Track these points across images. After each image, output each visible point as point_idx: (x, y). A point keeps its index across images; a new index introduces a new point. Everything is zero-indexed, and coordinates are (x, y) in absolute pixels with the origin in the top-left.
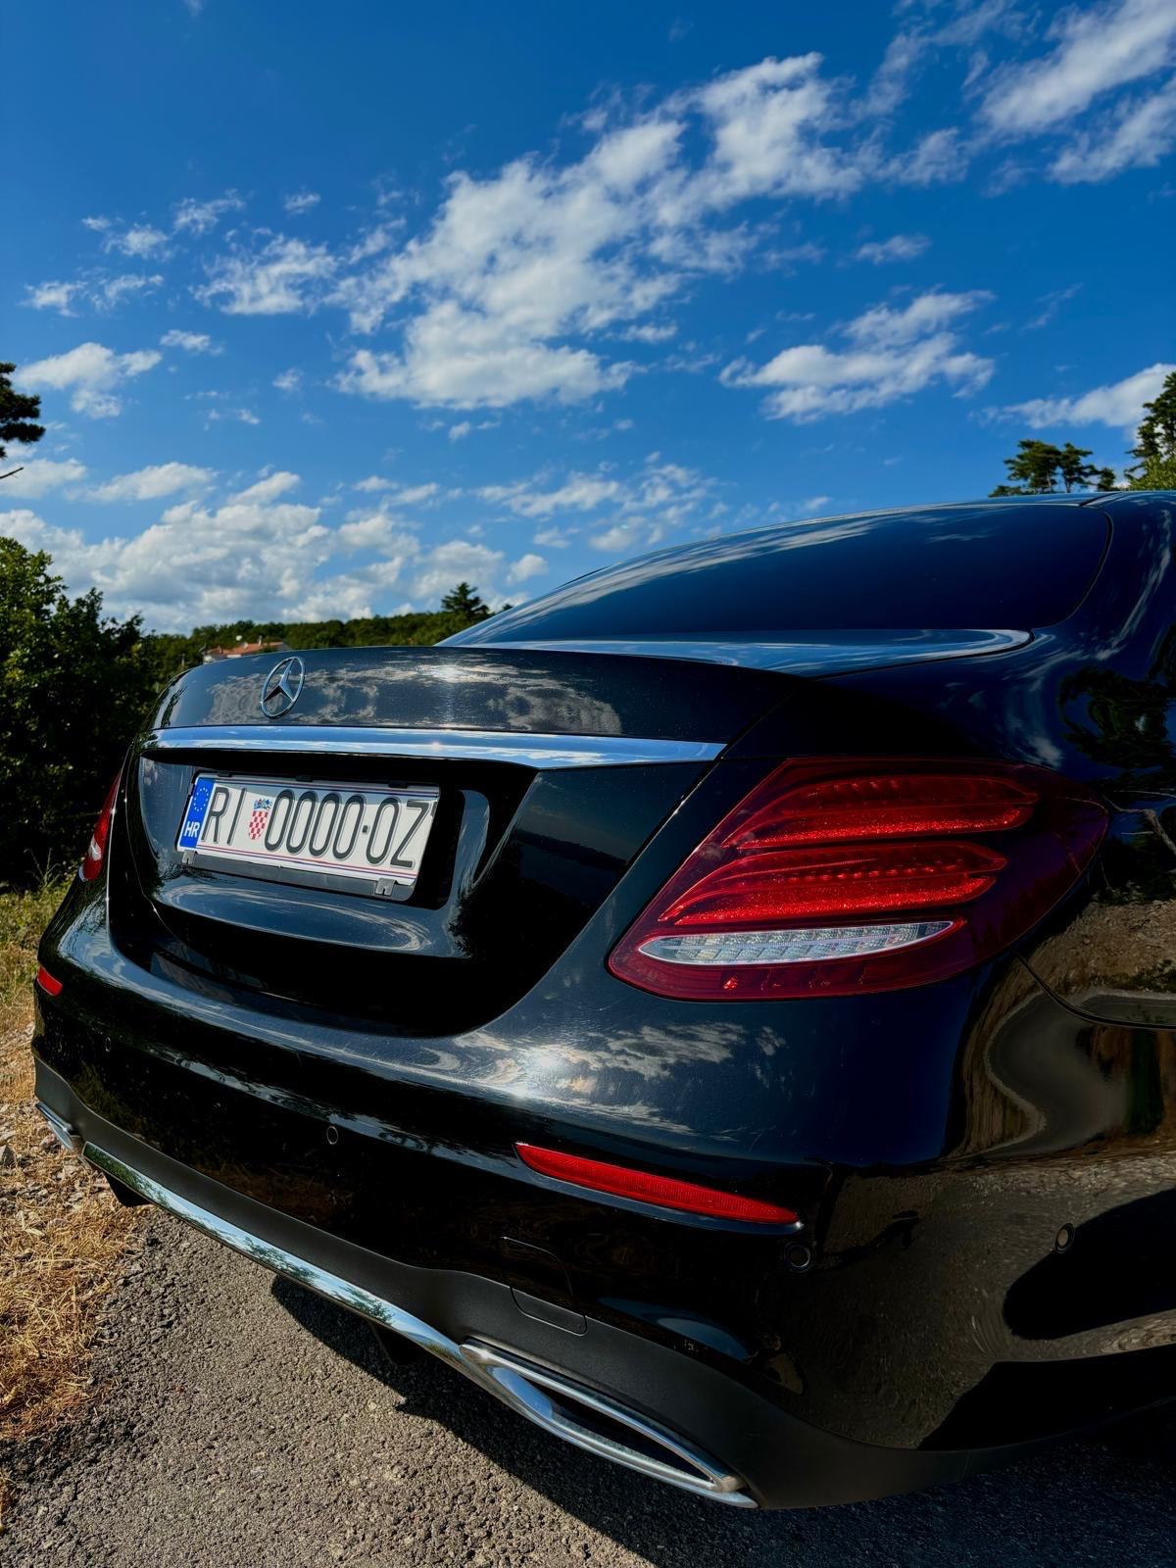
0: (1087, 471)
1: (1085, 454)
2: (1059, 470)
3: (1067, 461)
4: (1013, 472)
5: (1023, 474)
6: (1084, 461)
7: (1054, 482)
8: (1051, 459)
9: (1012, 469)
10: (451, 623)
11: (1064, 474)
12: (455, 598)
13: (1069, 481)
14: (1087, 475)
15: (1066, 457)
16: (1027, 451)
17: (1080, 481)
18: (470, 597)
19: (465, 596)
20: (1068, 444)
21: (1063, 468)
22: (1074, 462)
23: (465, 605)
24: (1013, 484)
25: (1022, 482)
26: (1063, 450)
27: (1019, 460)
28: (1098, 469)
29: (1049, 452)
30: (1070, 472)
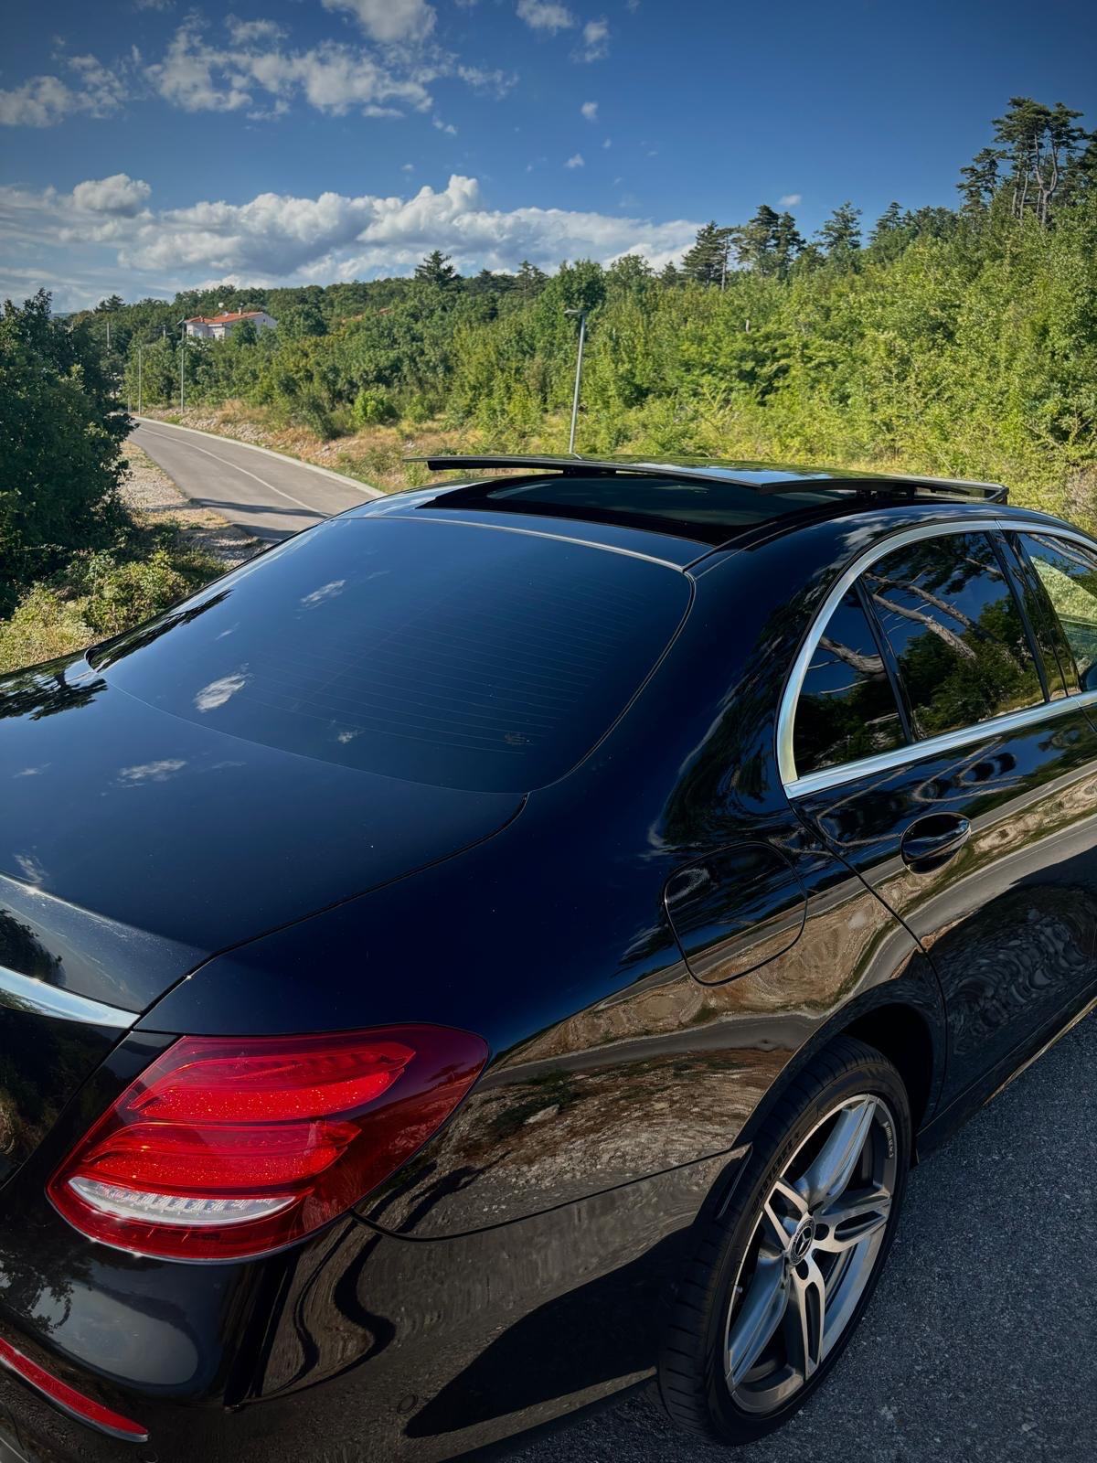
0: (1076, 134)
1: (1075, 116)
2: (1047, 133)
3: (1056, 123)
4: (1000, 134)
5: (1010, 136)
6: (1073, 124)
7: (1041, 146)
8: (1040, 120)
9: (999, 130)
10: (424, 295)
11: (1053, 136)
12: (429, 268)
13: (1056, 145)
14: (1075, 139)
15: (1056, 119)
16: (1017, 110)
17: (1068, 146)
18: (444, 266)
19: (438, 265)
20: (1059, 105)
21: (1052, 130)
22: (1064, 125)
23: (439, 276)
24: (999, 147)
25: (1009, 145)
26: (1053, 110)
27: (1007, 120)
28: (1088, 133)
29: (1039, 113)
30: (1058, 135)
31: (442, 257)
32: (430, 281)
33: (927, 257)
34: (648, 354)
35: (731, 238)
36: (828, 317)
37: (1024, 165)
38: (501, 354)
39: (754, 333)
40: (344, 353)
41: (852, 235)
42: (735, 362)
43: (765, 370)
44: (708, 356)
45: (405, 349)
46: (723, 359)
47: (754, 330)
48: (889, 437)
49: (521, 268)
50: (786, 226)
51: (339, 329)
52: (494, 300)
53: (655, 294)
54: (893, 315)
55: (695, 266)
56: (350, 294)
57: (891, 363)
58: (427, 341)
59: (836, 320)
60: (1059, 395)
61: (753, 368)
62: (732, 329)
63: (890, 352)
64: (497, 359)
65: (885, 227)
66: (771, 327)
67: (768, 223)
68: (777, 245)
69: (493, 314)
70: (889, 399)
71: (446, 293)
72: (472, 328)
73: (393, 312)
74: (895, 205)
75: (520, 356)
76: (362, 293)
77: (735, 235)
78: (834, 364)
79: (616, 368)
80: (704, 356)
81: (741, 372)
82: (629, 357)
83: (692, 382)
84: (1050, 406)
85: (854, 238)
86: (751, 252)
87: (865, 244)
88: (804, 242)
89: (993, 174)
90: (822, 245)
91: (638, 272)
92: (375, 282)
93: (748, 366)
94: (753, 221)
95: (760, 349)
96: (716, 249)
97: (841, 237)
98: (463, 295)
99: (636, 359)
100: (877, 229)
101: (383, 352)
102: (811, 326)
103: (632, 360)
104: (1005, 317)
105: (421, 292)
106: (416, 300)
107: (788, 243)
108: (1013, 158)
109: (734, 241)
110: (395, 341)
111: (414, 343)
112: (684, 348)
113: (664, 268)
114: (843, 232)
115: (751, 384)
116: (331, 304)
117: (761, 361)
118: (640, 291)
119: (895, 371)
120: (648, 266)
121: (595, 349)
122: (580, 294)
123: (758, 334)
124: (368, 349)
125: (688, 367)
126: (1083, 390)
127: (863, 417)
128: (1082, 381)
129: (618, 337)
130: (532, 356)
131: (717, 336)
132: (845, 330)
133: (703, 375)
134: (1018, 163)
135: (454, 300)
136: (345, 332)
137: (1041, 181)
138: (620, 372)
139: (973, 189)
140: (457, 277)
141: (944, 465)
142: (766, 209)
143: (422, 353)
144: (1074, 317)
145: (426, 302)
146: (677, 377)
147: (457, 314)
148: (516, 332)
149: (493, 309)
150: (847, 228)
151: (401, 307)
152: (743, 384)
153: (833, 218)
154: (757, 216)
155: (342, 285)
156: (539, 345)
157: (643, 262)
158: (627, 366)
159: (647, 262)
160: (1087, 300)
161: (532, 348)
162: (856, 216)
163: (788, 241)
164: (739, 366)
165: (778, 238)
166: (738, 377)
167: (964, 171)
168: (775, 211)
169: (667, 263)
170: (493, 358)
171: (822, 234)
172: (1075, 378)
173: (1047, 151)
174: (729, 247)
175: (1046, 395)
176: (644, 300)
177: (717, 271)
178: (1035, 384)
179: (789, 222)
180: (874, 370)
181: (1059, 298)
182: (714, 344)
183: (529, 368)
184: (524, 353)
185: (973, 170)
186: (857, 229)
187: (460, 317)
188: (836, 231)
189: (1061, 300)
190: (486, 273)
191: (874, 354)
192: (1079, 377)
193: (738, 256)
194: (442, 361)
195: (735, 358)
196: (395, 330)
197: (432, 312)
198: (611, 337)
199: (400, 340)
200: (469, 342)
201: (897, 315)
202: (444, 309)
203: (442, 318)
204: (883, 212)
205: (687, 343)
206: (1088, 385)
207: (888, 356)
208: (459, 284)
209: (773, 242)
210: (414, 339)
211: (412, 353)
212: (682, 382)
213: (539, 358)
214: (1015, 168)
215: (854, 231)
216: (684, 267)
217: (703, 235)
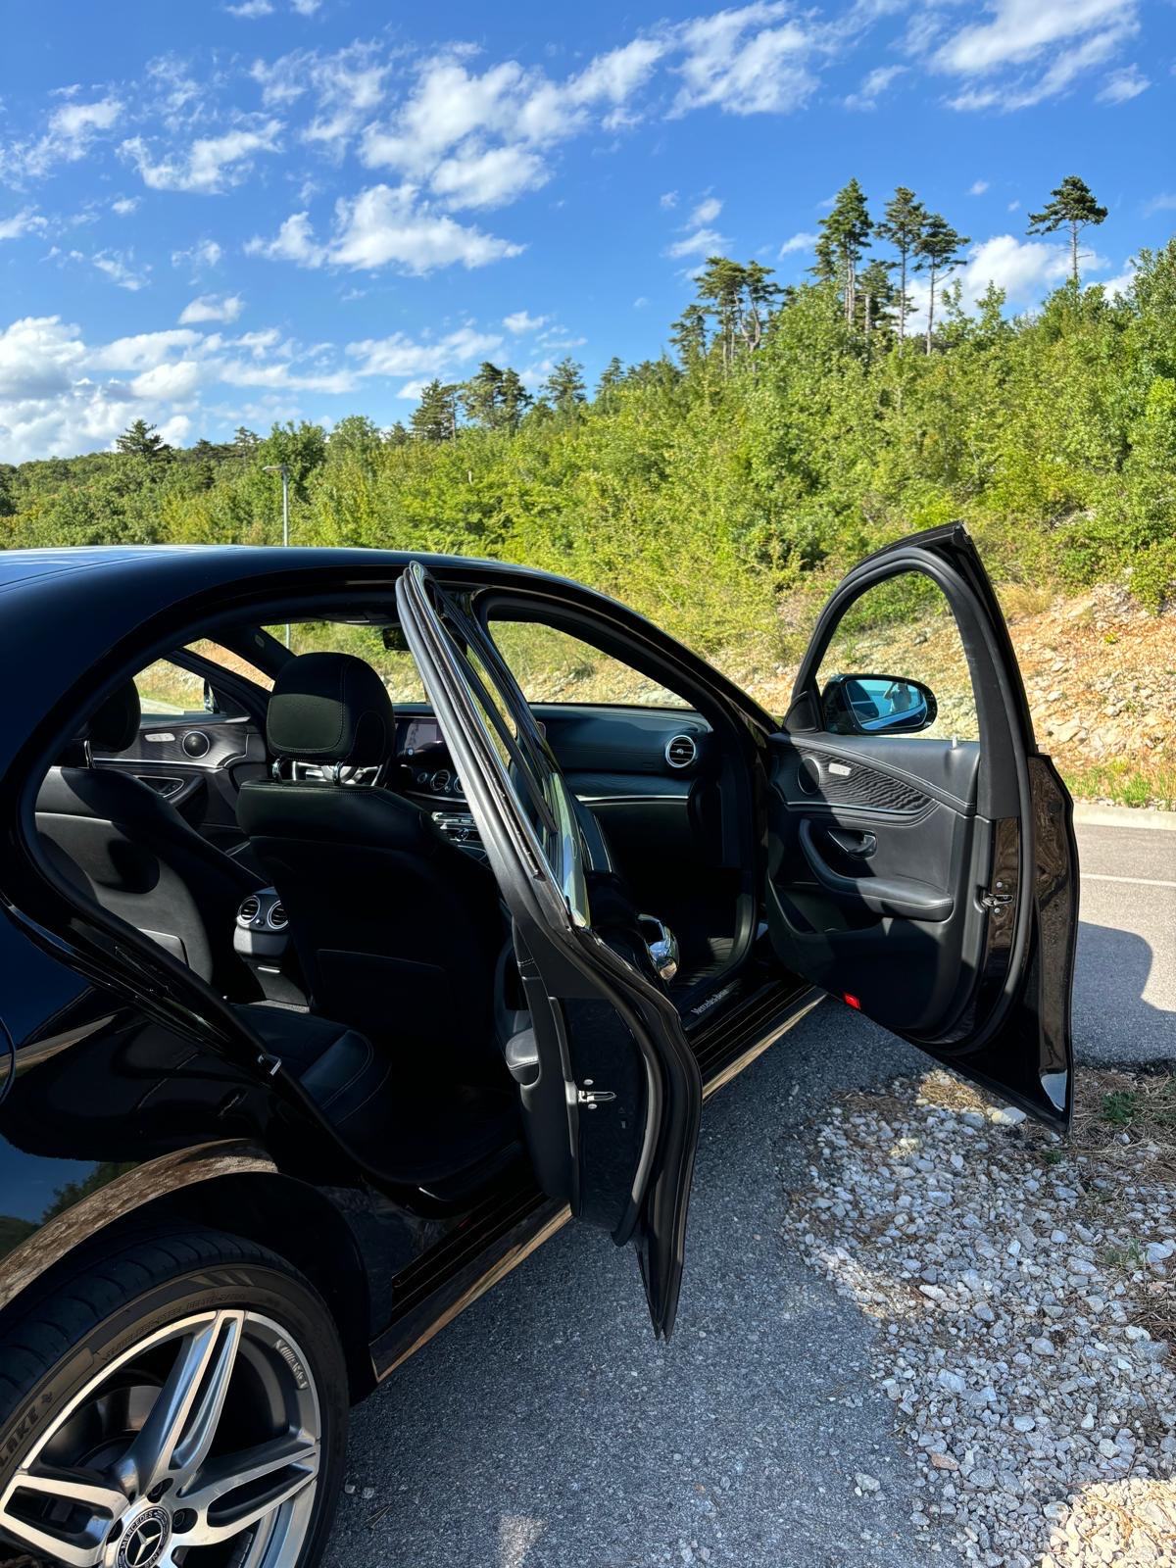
0: (771, 289)
1: (768, 272)
2: (745, 288)
3: (751, 279)
4: (702, 290)
5: (711, 292)
6: (767, 279)
7: (741, 301)
8: (737, 277)
9: (702, 287)
10: (129, 468)
11: (750, 292)
12: (132, 438)
13: (755, 300)
14: (771, 293)
15: (751, 275)
16: (714, 268)
17: (766, 300)
18: (149, 436)
19: (143, 435)
20: (753, 263)
21: (749, 286)
22: (759, 280)
23: (144, 445)
24: (703, 303)
25: (712, 301)
26: (748, 267)
27: (707, 278)
28: (782, 288)
29: (736, 270)
30: (756, 290)
31: (147, 427)
32: (134, 452)
33: (632, 400)
34: (373, 512)
35: (456, 395)
36: (547, 463)
37: (729, 320)
38: (216, 524)
39: (477, 484)
40: (33, 532)
41: (575, 388)
42: (461, 515)
43: (493, 521)
44: (432, 510)
45: (105, 524)
46: (448, 512)
47: (476, 480)
48: (611, 575)
49: (238, 435)
50: (511, 381)
51: (31, 508)
52: (210, 470)
53: (380, 454)
54: (607, 458)
55: (425, 424)
56: (49, 472)
57: (606, 503)
58: (129, 514)
59: (555, 465)
60: (763, 522)
61: (480, 520)
62: (454, 481)
63: (603, 492)
64: (212, 529)
65: (609, 381)
66: (492, 477)
67: (493, 379)
68: (504, 401)
69: (209, 483)
70: (610, 539)
71: (154, 464)
72: (183, 499)
73: (96, 488)
74: (616, 360)
75: (236, 524)
76: (62, 470)
77: (460, 392)
78: (558, 509)
79: (340, 528)
80: (428, 510)
81: (469, 524)
82: (353, 517)
83: (420, 537)
84: (756, 533)
85: (580, 391)
86: (478, 408)
87: (592, 398)
88: (531, 397)
89: (702, 329)
90: (549, 399)
91: (365, 434)
92: (77, 458)
93: (475, 517)
94: (478, 378)
95: (485, 500)
96: (443, 407)
97: (564, 392)
98: (174, 465)
99: (360, 518)
100: (602, 383)
101: (78, 529)
102: (531, 472)
103: (356, 520)
104: (711, 452)
105: (125, 464)
106: (120, 473)
107: (516, 398)
108: (718, 313)
109: (460, 398)
110: (92, 516)
111: (115, 517)
112: (406, 503)
113: (393, 428)
114: (567, 384)
115: (480, 536)
116: (26, 483)
117: (488, 512)
118: (364, 451)
119: (611, 510)
120: (374, 427)
121: (316, 510)
122: (297, 455)
123: (481, 485)
124: (62, 527)
125: (416, 523)
126: (785, 516)
127: (585, 558)
128: (783, 507)
129: (341, 497)
130: (249, 523)
131: (439, 489)
132: (565, 476)
133: (431, 530)
134: (723, 317)
135: (164, 471)
136: (37, 511)
137: (745, 334)
138: (344, 533)
139: (685, 343)
140: (166, 447)
141: (665, 599)
142: (489, 366)
143: (125, 527)
144: (770, 449)
145: (131, 475)
146: (405, 534)
147: (169, 486)
148: (230, 498)
149: (210, 478)
150: (570, 381)
151: (104, 480)
152: (472, 537)
153: (557, 372)
154: (481, 373)
155: (39, 462)
156: (256, 511)
157: (368, 422)
158: (352, 526)
159: (373, 423)
160: (782, 433)
161: (250, 514)
162: (579, 370)
163: (515, 396)
164: (465, 519)
165: (504, 394)
166: (467, 529)
167: (674, 326)
168: (498, 367)
169: (395, 423)
170: (207, 528)
171: (547, 388)
172: (776, 506)
173: (747, 306)
174: (456, 405)
175: (750, 525)
176: (370, 460)
177: (447, 428)
178: (740, 513)
179: (513, 378)
180: (590, 509)
181: (754, 432)
182: (439, 498)
183: (247, 536)
184: (240, 520)
185: (683, 326)
186: (581, 382)
187: (172, 488)
188: (561, 384)
189: (756, 434)
190: (205, 443)
191: (588, 495)
192: (780, 504)
193: (465, 413)
194: (148, 534)
195: (461, 511)
196: (91, 505)
197: (140, 484)
198: (331, 497)
199: (98, 515)
200: (182, 513)
201: (612, 457)
202: (153, 481)
203: (151, 490)
204: (606, 366)
205: (410, 497)
206: (789, 511)
207: (602, 496)
208: (168, 455)
209: (500, 398)
210: (115, 513)
211: (114, 528)
212: (410, 538)
213: (258, 524)
214: (721, 322)
215: (578, 384)
216: (413, 427)
217: (428, 394)
